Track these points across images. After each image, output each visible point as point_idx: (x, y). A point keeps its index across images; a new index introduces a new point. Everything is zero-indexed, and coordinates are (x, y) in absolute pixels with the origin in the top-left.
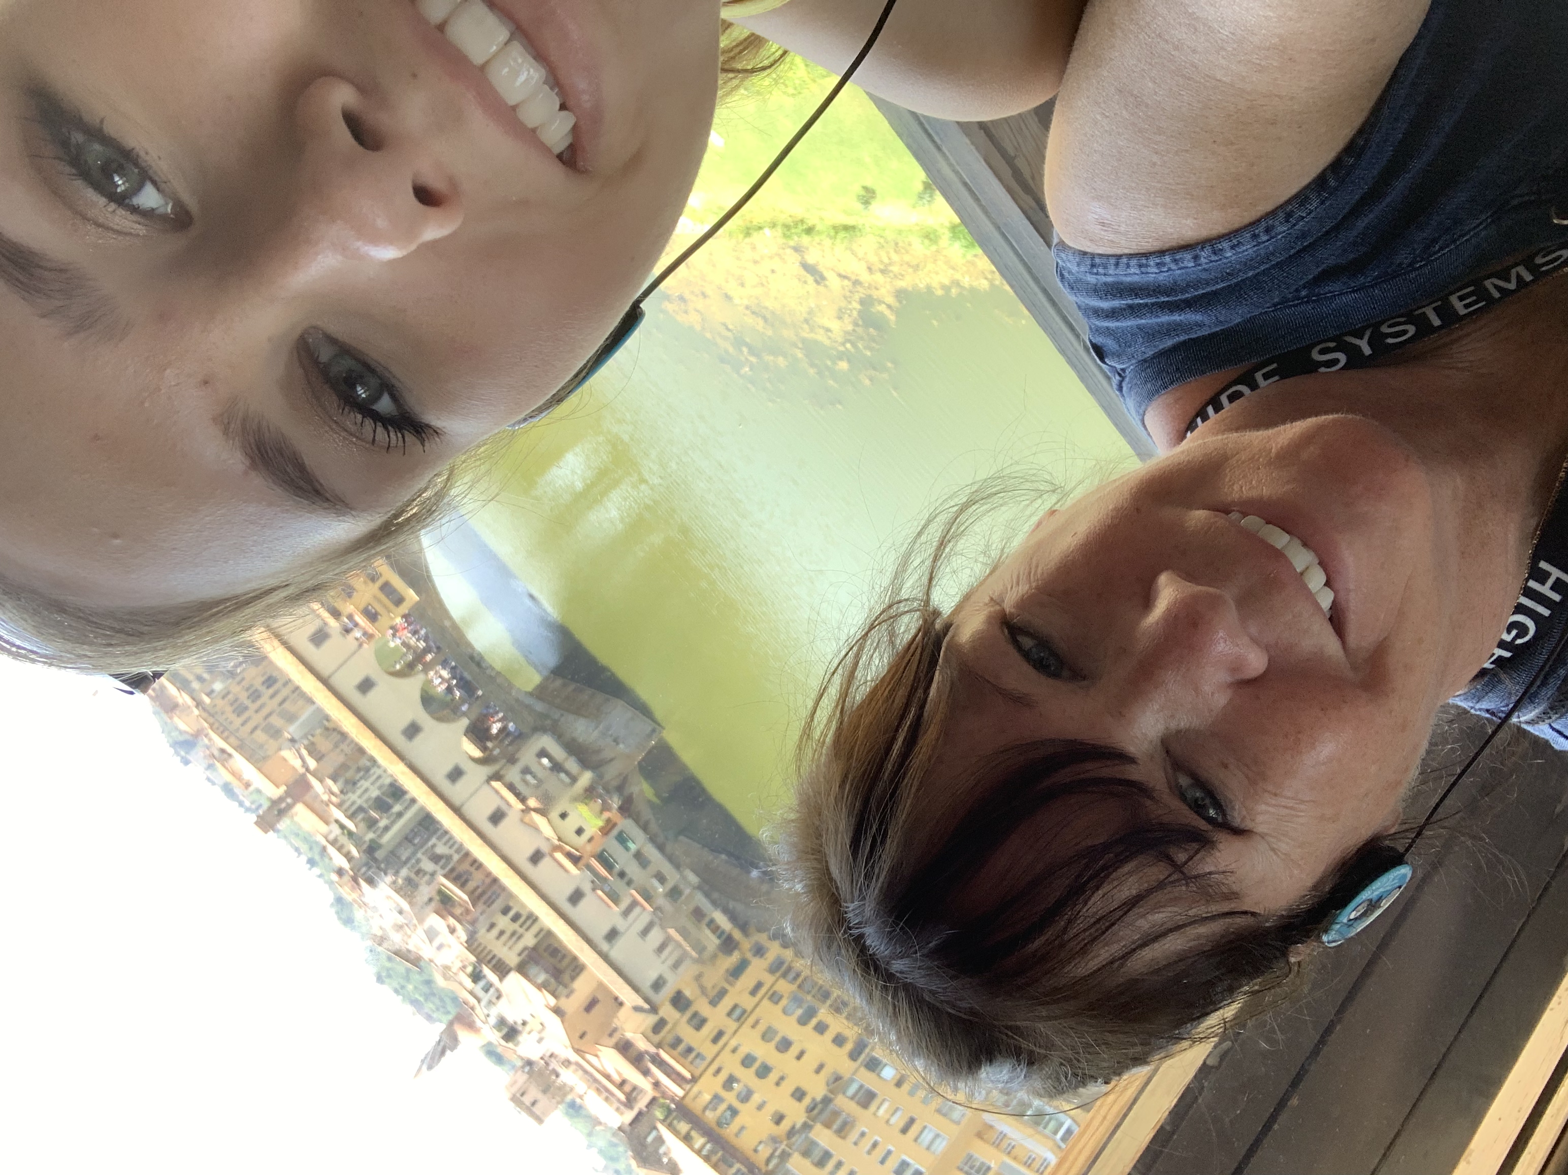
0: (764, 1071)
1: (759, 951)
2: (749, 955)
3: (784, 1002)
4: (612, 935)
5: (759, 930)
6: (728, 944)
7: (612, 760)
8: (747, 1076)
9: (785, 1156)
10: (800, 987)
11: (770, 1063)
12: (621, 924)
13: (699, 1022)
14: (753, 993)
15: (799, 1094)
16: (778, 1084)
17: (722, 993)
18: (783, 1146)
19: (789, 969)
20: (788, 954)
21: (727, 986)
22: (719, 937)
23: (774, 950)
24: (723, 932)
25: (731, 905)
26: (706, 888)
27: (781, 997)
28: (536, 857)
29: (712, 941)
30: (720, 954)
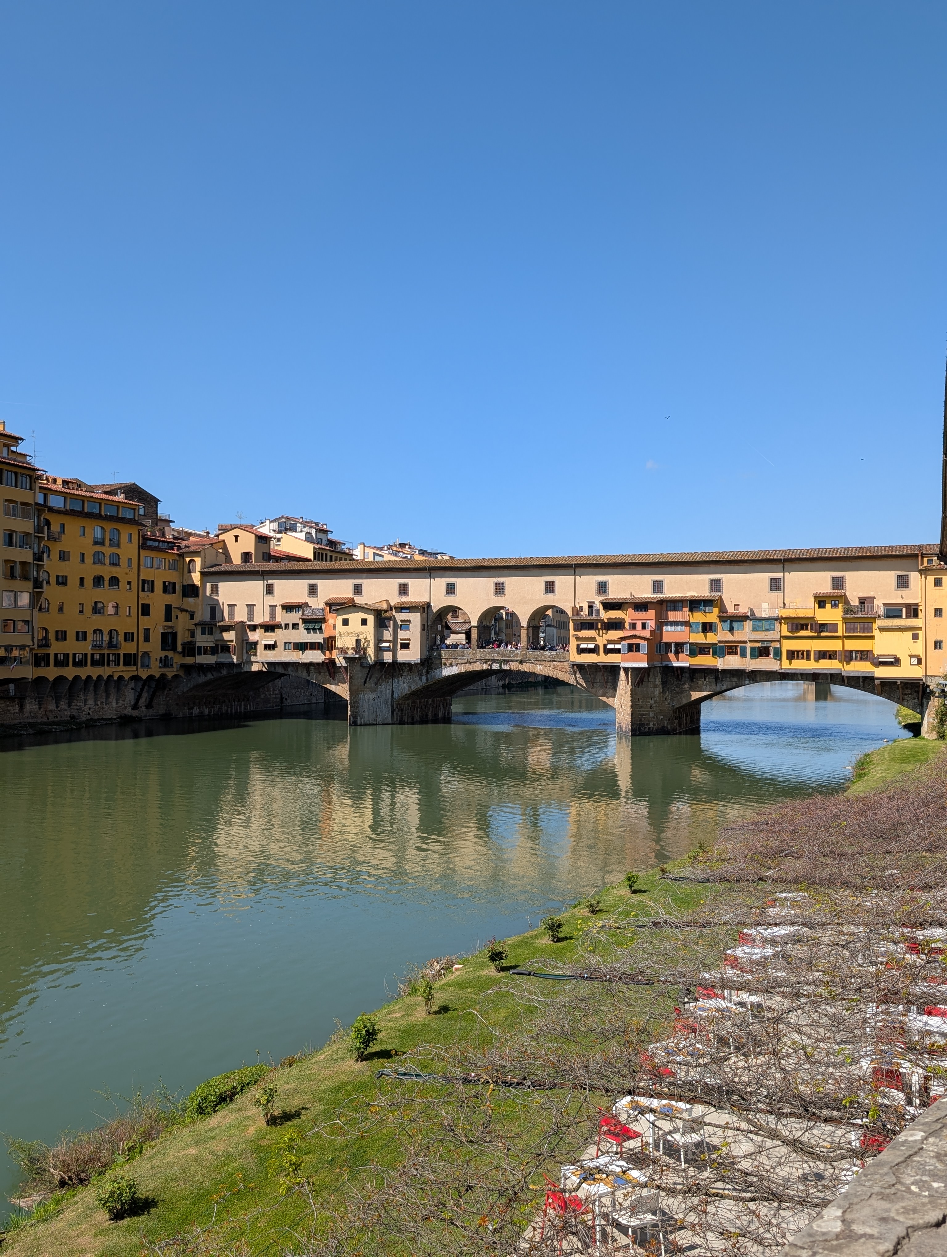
0: (98, 581)
1: (165, 662)
2: (170, 654)
3: (121, 638)
4: (270, 590)
5: (176, 677)
6: (190, 649)
7: (365, 683)
8: (107, 572)
9: (39, 530)
10: (119, 654)
11: (98, 590)
12: (271, 600)
13: (168, 588)
14: (147, 631)
15: (62, 581)
16: (82, 579)
17: (168, 617)
18: (46, 535)
19: (135, 664)
20: (144, 674)
21: (169, 624)
22: (200, 648)
23: (155, 670)
24: (200, 654)
25: (210, 676)
26: (235, 671)
27: (125, 640)
28: (358, 589)
29: (203, 640)
30: (190, 639)
